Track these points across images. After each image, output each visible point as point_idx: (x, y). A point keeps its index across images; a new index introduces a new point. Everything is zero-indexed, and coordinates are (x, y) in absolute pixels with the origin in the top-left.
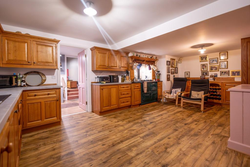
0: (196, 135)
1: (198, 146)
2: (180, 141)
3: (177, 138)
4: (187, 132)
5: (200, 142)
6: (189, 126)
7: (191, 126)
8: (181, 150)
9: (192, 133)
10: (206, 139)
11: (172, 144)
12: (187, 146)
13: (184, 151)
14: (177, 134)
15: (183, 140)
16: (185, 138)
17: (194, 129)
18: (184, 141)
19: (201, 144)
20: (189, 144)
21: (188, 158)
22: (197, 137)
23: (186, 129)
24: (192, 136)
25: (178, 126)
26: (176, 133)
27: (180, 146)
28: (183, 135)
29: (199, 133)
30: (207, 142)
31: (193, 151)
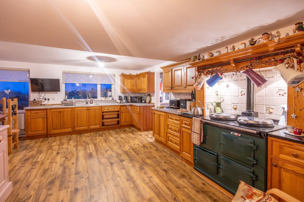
0: (52, 182)
1: (44, 173)
2: (62, 167)
3: (67, 168)
4: (63, 179)
5: (43, 177)
6: (69, 190)
7: (67, 192)
8: (56, 163)
9: (57, 183)
10: (38, 185)
11: (66, 162)
12: (53, 168)
13: (53, 163)
14: (71, 170)
15: (61, 169)
16: (60, 172)
17: (59, 191)
18: (59, 169)
19: (42, 176)
20: (53, 169)
21: (48, 162)
22: (49, 181)
23: (68, 182)
24: (55, 178)
25: (82, 179)
26: (73, 171)
27: (58, 165)
28: (65, 173)
29: (49, 187)
30: (36, 182)
31: (46, 168)
